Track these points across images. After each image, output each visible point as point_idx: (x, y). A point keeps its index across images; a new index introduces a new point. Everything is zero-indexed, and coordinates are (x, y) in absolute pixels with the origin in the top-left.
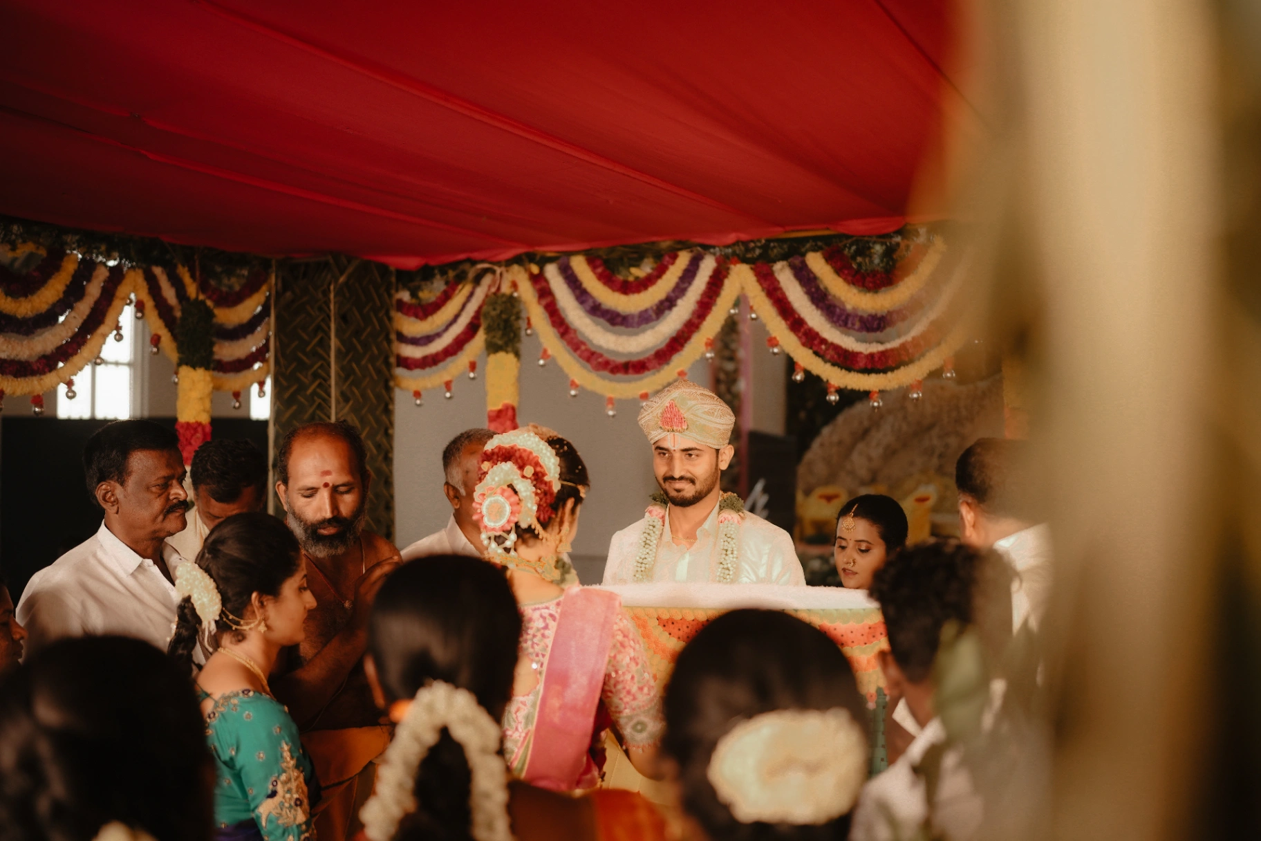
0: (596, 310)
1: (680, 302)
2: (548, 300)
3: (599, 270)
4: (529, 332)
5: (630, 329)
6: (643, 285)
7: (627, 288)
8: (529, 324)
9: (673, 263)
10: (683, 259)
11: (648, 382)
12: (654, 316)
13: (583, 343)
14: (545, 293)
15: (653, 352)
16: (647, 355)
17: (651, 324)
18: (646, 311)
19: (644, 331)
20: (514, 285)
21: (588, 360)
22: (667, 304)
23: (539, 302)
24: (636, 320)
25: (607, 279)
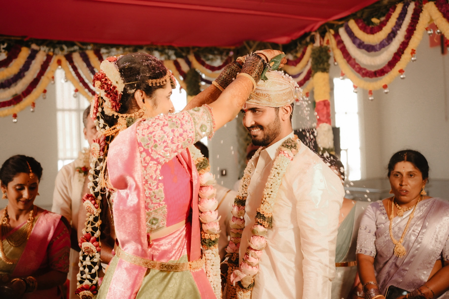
0: (361, 45)
1: (398, 32)
2: (341, 46)
3: (360, 25)
4: (336, 63)
5: (377, 52)
6: (380, 27)
7: (373, 31)
8: (335, 61)
9: (393, 12)
10: (399, 8)
11: (386, 79)
12: (387, 43)
13: (357, 64)
14: (340, 42)
15: (387, 63)
16: (384, 65)
17: (386, 47)
18: (383, 41)
19: (383, 52)
20: (328, 42)
21: (359, 72)
22: (392, 35)
23: (338, 48)
24: (378, 46)
25: (364, 29)
